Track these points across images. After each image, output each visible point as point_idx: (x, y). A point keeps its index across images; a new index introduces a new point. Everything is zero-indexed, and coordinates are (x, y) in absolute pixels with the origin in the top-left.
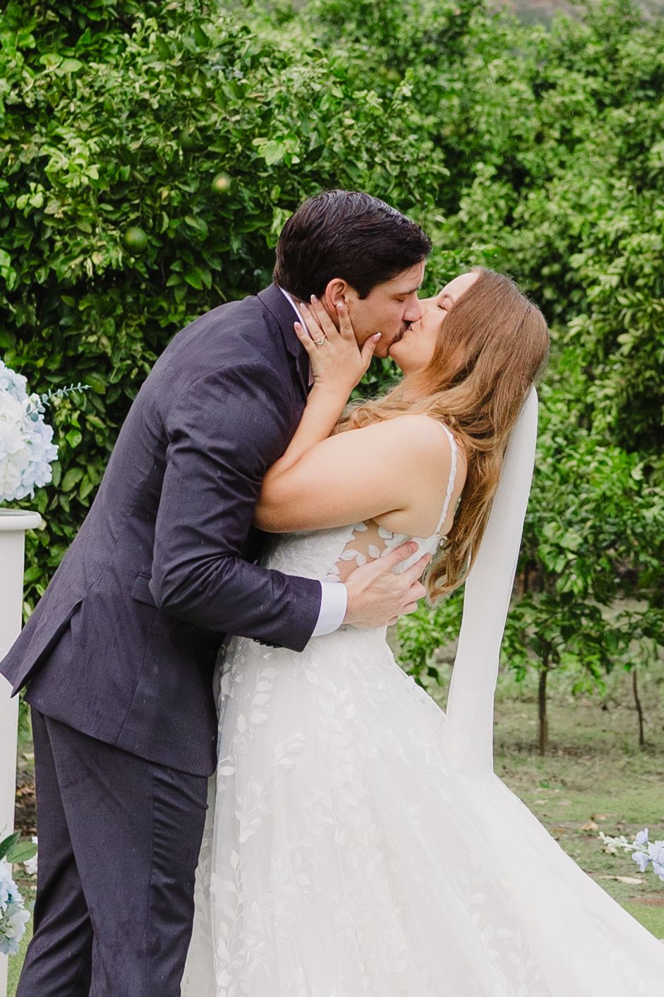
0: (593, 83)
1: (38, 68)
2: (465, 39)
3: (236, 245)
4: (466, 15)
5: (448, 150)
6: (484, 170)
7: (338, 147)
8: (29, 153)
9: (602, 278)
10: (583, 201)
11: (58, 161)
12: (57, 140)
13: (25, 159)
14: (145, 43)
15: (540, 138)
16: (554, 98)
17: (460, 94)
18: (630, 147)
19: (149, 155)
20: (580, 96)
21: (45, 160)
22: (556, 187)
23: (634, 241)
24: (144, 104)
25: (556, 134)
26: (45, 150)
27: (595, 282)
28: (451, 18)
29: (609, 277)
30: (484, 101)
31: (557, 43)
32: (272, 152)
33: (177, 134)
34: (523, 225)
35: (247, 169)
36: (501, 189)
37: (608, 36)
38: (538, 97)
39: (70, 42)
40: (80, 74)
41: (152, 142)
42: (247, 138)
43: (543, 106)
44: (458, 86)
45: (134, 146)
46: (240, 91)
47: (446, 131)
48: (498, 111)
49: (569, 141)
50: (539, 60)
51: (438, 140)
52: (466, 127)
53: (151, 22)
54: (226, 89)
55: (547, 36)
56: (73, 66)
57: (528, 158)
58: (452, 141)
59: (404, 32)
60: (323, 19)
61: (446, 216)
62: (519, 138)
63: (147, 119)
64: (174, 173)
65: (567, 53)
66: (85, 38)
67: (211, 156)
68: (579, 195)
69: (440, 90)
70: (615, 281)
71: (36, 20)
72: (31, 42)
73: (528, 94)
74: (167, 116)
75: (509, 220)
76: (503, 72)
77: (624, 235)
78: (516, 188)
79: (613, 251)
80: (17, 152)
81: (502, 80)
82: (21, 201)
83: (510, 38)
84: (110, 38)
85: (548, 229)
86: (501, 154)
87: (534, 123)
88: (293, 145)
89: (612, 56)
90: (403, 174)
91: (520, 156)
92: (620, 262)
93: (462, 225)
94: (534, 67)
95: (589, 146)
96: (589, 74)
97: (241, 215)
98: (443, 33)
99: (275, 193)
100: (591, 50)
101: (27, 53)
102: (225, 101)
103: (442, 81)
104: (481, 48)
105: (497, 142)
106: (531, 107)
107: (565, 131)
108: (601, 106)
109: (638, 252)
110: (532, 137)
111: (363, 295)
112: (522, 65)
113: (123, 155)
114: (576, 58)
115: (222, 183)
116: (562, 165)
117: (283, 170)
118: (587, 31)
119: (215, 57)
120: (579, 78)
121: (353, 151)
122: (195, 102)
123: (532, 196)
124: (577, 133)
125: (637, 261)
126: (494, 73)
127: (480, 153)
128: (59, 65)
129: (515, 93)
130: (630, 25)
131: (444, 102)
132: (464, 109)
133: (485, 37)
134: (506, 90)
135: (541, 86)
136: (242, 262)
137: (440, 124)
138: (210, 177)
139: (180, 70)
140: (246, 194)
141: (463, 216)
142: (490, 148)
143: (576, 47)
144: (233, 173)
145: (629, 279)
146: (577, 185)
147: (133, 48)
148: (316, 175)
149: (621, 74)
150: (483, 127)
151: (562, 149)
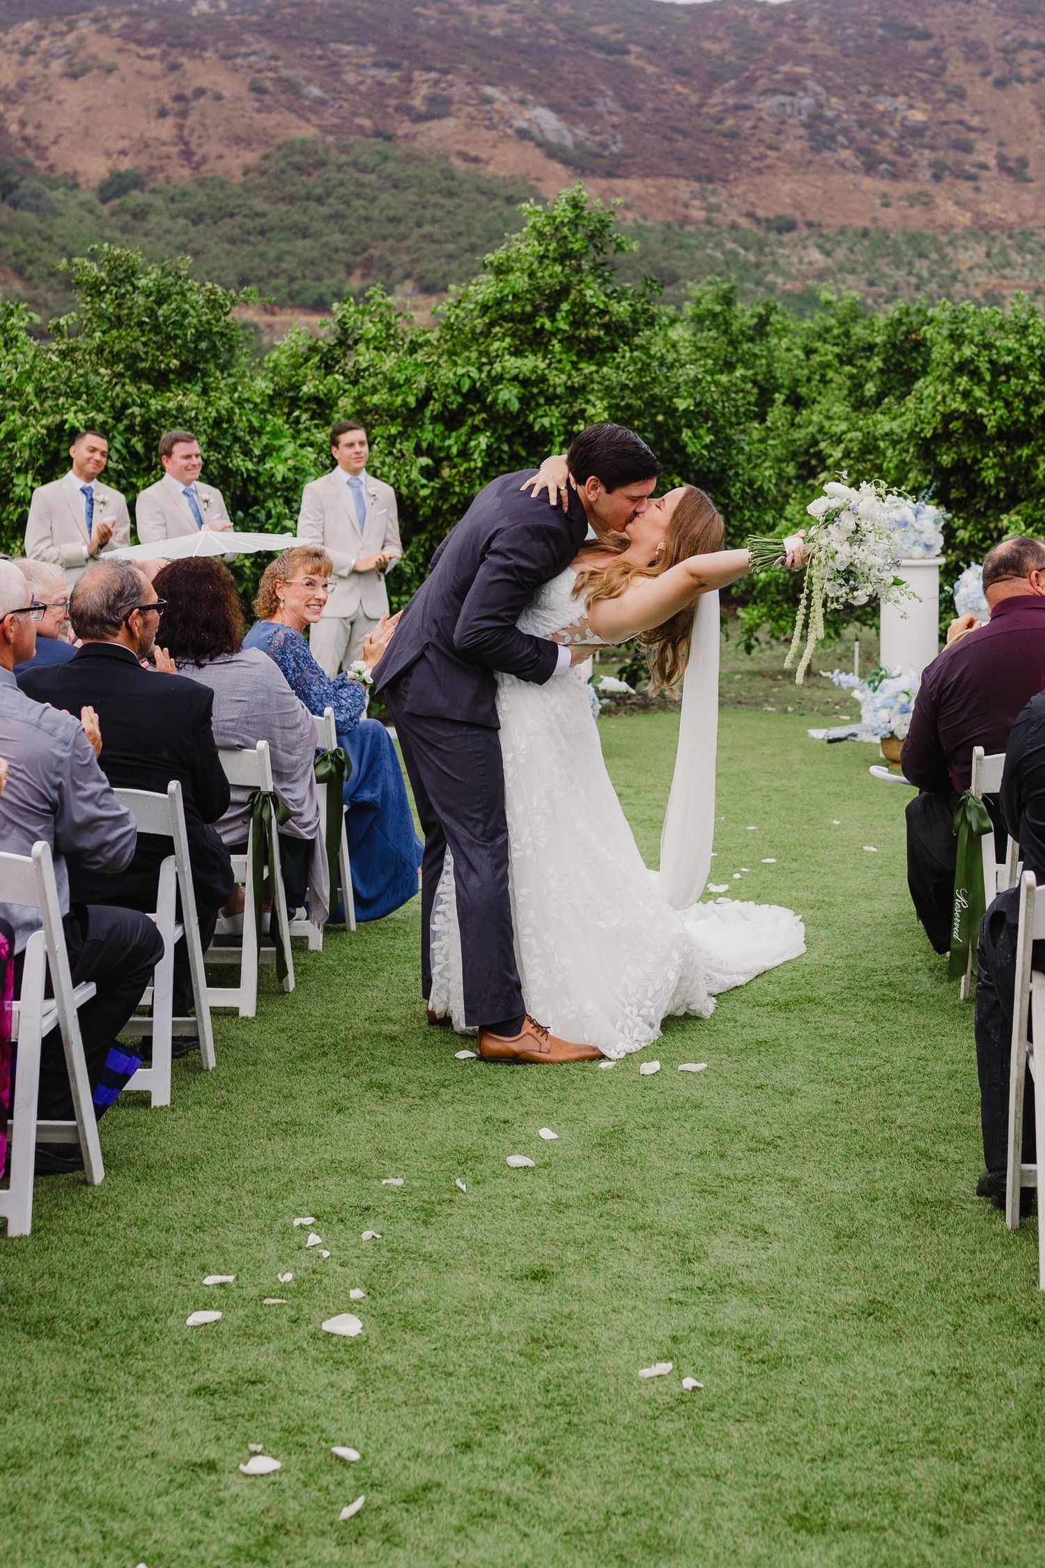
0: (837, 350)
1: (578, 370)
2: (768, 328)
3: (666, 444)
4: (768, 315)
5: (760, 388)
6: (779, 397)
7: (709, 401)
8: (576, 407)
9: (834, 454)
10: (831, 414)
11: (591, 411)
12: (588, 401)
13: (575, 410)
14: (623, 357)
15: (809, 380)
16: (816, 359)
17: (766, 358)
18: (855, 385)
19: (629, 407)
20: (830, 357)
21: (584, 411)
22: (817, 407)
23: (849, 436)
24: (626, 386)
25: (817, 377)
26: (583, 406)
27: (831, 456)
28: (760, 316)
29: (837, 453)
30: (778, 361)
31: (817, 329)
32: (681, 404)
33: (640, 398)
34: (799, 427)
35: (671, 412)
36: (789, 409)
37: (845, 323)
38: (808, 359)
39: (591, 358)
40: (597, 372)
41: (631, 401)
42: (670, 399)
43: (811, 362)
44: (765, 353)
45: (623, 403)
46: (667, 378)
47: (760, 378)
48: (786, 366)
49: (824, 381)
50: (808, 338)
51: (755, 383)
52: (770, 375)
53: (626, 348)
54: (661, 378)
55: (811, 325)
56: (593, 368)
57: (803, 391)
58: (763, 383)
59: (736, 327)
60: (692, 320)
61: (760, 424)
62: (798, 380)
63: (627, 392)
64: (640, 414)
65: (823, 334)
66: (598, 356)
67: (655, 407)
68: (828, 411)
69: (755, 355)
70: (840, 455)
71: (576, 348)
72: (574, 358)
73: (802, 356)
74: (636, 390)
75: (793, 425)
76: (789, 344)
77: (844, 433)
78: (797, 408)
79: (839, 441)
80: (571, 407)
81: (788, 350)
82: (575, 428)
83: (792, 326)
84: (608, 355)
85: (812, 429)
86: (789, 389)
87: (806, 372)
88: (690, 401)
89: (847, 334)
90: (737, 411)
91: (799, 390)
92: (842, 446)
93: (768, 428)
94: (806, 342)
95: (834, 385)
96: (835, 345)
97: (668, 432)
98: (757, 325)
99: (683, 422)
100: (836, 332)
101: (573, 363)
102: (661, 383)
103: (756, 350)
104: (777, 332)
105: (786, 383)
106: (804, 364)
107: (823, 375)
108: (842, 362)
109: (851, 441)
110: (804, 379)
111: (609, 491)
112: (798, 340)
113: (618, 407)
114: (828, 336)
115: (660, 418)
116: (820, 394)
117: (686, 411)
118: (833, 321)
119: (655, 363)
120: (829, 347)
121: (715, 402)
122: (647, 383)
123: (804, 412)
124: (828, 378)
125: (850, 445)
126: (784, 346)
127: (777, 389)
128: (588, 368)
129: (796, 356)
130: (856, 317)
131: (758, 362)
132: (769, 365)
133: (779, 326)
134: (790, 355)
135: (809, 352)
136: (668, 452)
137: (756, 374)
138: (655, 415)
139: (641, 370)
140: (671, 422)
141: (768, 424)
142: (782, 386)
143: (828, 330)
144: (665, 414)
145: (847, 454)
146: (827, 406)
147: (618, 360)
148: (700, 413)
149: (852, 344)
150: (778, 375)
151: (821, 385)
